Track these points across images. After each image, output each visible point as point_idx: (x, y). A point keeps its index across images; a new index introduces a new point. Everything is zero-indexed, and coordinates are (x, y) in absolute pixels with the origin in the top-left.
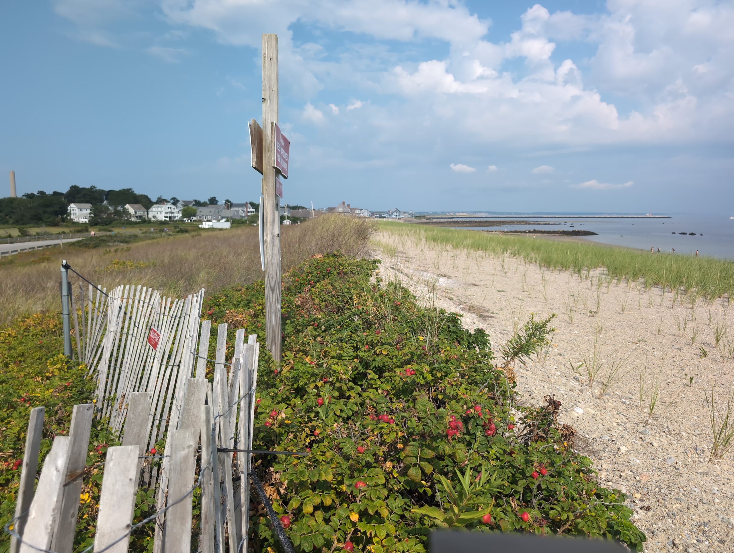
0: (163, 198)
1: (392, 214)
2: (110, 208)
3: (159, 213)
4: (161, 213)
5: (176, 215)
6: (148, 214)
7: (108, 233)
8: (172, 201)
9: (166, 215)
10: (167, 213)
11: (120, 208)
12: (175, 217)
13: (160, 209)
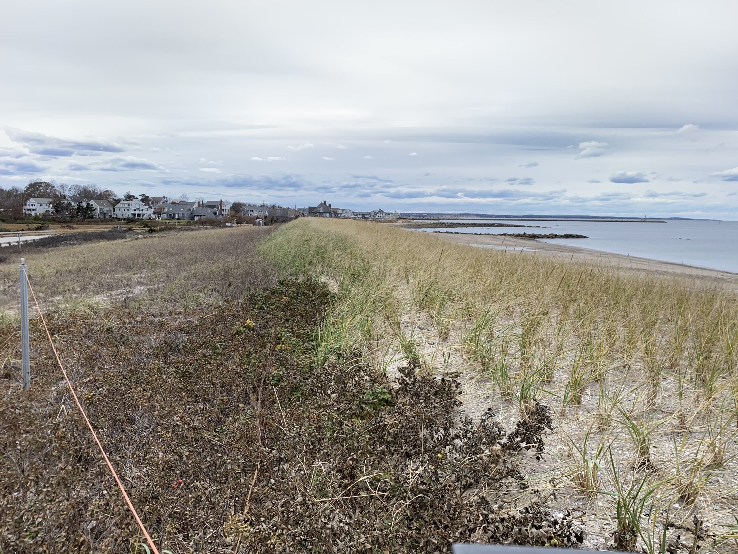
0: (131, 195)
1: (376, 215)
2: (73, 203)
3: (126, 210)
4: (128, 210)
5: (144, 212)
6: (114, 211)
7: (70, 231)
8: (141, 198)
9: (134, 212)
10: (135, 210)
11: (84, 205)
12: (143, 215)
13: (127, 206)
